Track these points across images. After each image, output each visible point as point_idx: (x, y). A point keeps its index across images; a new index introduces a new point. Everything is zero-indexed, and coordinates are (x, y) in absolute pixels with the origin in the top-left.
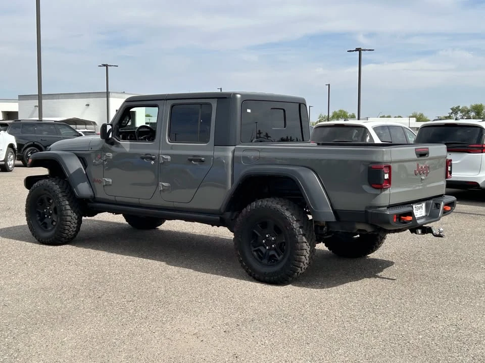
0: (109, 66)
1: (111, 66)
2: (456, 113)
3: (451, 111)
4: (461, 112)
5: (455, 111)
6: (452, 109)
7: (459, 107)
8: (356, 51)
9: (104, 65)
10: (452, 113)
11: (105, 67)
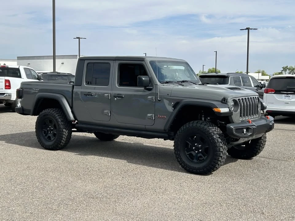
0: (80, 38)
1: (82, 38)
2: (286, 70)
3: (282, 69)
4: (289, 70)
5: (285, 69)
6: (283, 68)
7: (287, 66)
8: (246, 29)
9: (77, 38)
10: (283, 70)
11: (78, 39)
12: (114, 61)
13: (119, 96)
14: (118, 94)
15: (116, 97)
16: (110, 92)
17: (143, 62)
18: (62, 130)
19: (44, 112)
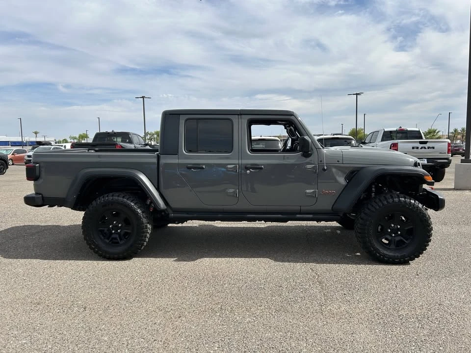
12: (240, 116)
13: (255, 167)
14: (252, 165)
15: (249, 169)
16: (236, 162)
17: (292, 117)
18: (146, 226)
19: (102, 200)
